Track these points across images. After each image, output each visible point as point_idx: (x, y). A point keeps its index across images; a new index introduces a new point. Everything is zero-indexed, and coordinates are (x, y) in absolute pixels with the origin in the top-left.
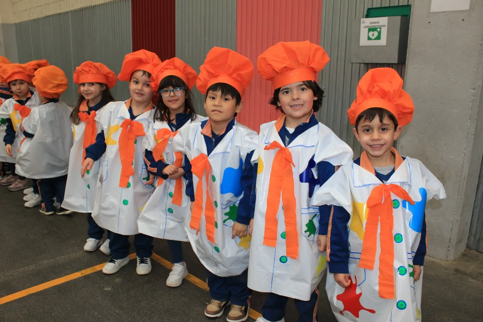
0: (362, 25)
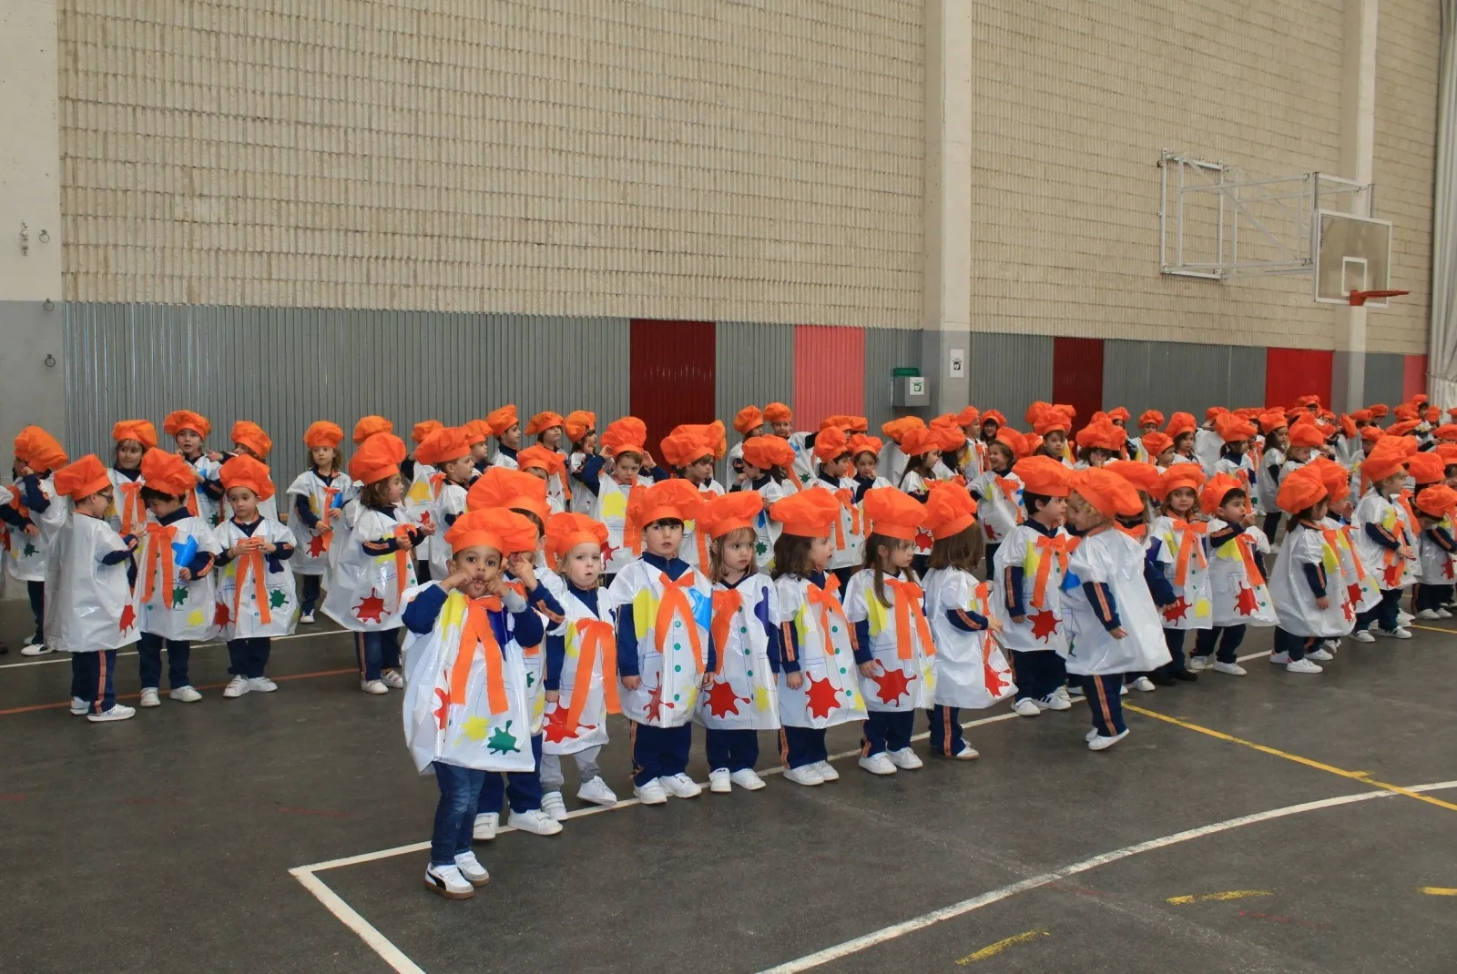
0: (911, 382)
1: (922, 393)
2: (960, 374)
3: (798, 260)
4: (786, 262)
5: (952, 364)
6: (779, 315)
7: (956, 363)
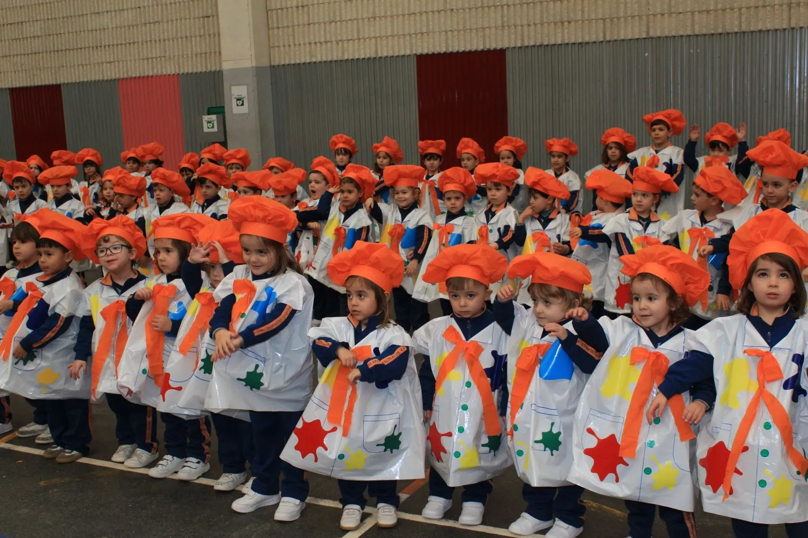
0: (204, 120)
1: (215, 129)
2: (244, 109)
3: (114, 26)
4: (104, 29)
5: (234, 101)
6: (103, 74)
7: (238, 100)
